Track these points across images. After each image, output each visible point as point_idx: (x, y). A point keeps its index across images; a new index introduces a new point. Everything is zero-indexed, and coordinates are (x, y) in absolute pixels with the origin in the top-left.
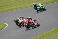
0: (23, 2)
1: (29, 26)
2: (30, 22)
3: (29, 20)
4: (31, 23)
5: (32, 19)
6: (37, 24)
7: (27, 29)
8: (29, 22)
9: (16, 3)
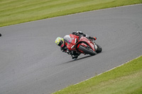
0: (26, 6)
1: (78, 51)
2: (81, 42)
3: (79, 38)
4: (83, 44)
5: (85, 36)
6: (96, 47)
7: (73, 58)
8: (79, 43)
9: (9, 10)
